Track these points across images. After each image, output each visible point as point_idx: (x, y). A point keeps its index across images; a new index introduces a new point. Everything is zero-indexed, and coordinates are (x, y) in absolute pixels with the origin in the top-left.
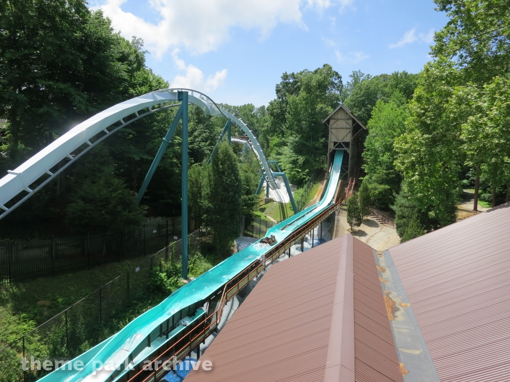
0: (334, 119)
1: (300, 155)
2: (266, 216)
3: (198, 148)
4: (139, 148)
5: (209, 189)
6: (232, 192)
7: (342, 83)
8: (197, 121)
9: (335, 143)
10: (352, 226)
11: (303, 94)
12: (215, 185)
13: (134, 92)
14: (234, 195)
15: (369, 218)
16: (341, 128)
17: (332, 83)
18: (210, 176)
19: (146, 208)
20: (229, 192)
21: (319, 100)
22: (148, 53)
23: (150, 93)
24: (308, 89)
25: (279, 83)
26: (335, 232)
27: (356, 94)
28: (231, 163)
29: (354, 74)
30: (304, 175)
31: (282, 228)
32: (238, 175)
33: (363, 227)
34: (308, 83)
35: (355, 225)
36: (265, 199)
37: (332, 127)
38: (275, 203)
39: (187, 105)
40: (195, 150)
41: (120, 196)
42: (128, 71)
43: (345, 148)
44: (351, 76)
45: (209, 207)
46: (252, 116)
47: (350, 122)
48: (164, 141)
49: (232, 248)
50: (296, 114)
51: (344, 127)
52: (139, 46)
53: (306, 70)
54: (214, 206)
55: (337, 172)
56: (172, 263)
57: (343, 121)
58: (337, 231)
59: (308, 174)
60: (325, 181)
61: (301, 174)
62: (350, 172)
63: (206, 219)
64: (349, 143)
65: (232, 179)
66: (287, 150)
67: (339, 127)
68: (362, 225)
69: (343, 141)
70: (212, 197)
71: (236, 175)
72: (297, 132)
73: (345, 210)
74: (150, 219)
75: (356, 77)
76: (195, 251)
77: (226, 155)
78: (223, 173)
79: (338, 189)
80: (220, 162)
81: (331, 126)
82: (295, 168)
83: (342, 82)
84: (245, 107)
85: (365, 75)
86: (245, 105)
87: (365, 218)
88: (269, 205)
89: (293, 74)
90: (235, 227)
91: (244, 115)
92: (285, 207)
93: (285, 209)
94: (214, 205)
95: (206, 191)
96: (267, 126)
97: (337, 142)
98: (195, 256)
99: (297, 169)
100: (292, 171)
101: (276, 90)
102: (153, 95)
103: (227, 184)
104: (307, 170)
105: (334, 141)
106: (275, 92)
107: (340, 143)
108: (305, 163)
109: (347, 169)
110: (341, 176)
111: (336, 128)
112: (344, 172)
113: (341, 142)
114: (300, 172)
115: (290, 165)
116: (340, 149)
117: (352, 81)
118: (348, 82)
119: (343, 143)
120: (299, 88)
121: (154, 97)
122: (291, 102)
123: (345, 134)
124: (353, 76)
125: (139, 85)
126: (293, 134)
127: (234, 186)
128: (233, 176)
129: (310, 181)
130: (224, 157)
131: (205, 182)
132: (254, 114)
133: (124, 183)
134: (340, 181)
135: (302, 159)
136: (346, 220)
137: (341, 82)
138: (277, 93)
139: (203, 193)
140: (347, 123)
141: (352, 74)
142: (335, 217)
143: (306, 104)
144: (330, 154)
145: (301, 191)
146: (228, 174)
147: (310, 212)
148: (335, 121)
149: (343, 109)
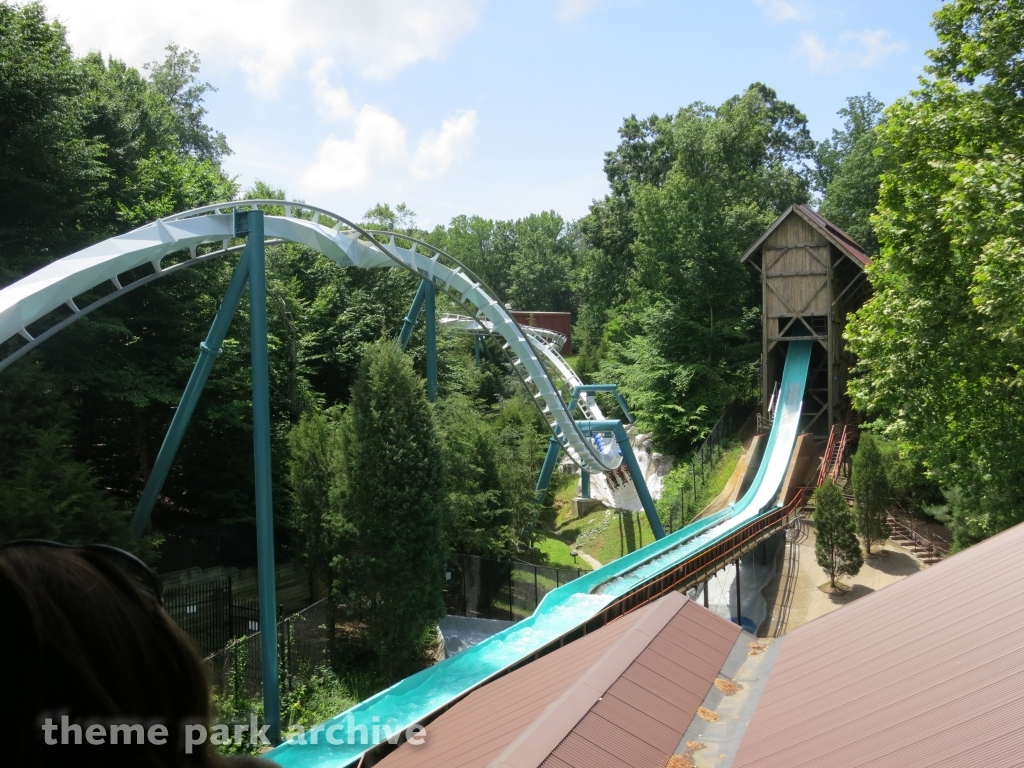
0: (776, 249)
1: (680, 362)
2: (575, 555)
3: (349, 361)
4: (151, 373)
5: (347, 482)
6: (411, 486)
7: (808, 137)
8: (347, 279)
9: (783, 321)
10: (833, 576)
11: (676, 177)
12: (362, 467)
13: (132, 214)
14: (419, 494)
15: (890, 546)
16: (797, 275)
17: (780, 140)
18: (348, 441)
19: (157, 542)
20: (401, 488)
21: (729, 193)
22: (212, 89)
23: (154, 224)
24: (694, 161)
25: (614, 149)
26: (780, 594)
27: (859, 167)
28: (408, 404)
29: (852, 106)
30: (692, 422)
31: (593, 587)
32: (428, 436)
33: (867, 576)
34: (692, 145)
35: (843, 570)
36: (579, 502)
37: (772, 272)
38: (608, 512)
39: (262, 246)
40: (342, 364)
41: (77, 509)
42: (109, 160)
43: (815, 335)
44: (844, 112)
45: (347, 532)
46: (559, 249)
47: (824, 254)
48: (204, 350)
49: (430, 652)
50: (662, 239)
51: (807, 270)
52: (188, 71)
53: (696, 103)
54: (361, 529)
55: (791, 411)
56: (236, 697)
57: (801, 252)
58: (788, 591)
59: (705, 420)
60: (756, 440)
61: (684, 421)
62: (835, 408)
63: (343, 568)
64: (826, 317)
65: (410, 449)
66: (642, 348)
67: (792, 271)
68: (865, 569)
69: (807, 314)
70: (356, 504)
71: (424, 436)
72: (671, 293)
73: (809, 523)
74: (189, 575)
75: (858, 114)
76: (314, 663)
77: (392, 380)
78: (384, 431)
79: (794, 462)
80: (373, 403)
81: (767, 270)
82: (665, 403)
83: (808, 132)
84: (532, 221)
85: (887, 107)
86: (533, 217)
87: (876, 548)
88: (590, 519)
89: (654, 120)
90: (428, 588)
91: (530, 246)
92: (636, 525)
93: (636, 530)
94: (363, 527)
95: (339, 486)
96: (586, 279)
97: (790, 319)
98: (314, 677)
99: (670, 406)
100: (657, 411)
101: (606, 170)
102: (161, 227)
103: (395, 463)
104: (702, 408)
105: (779, 315)
106: (606, 175)
107: (798, 320)
108: (693, 387)
109: (824, 397)
110: (804, 421)
111: (781, 276)
112: (817, 407)
113: (800, 316)
114: (681, 414)
115: (651, 395)
116: (800, 338)
117: (848, 128)
118: (835, 131)
119: (806, 318)
120: (666, 164)
121: (163, 233)
122: (643, 203)
123: (812, 292)
124: (850, 113)
125: (144, 195)
126: (657, 299)
127: (417, 469)
128: (414, 440)
129: (712, 441)
130: (386, 386)
131: (336, 459)
132: (561, 241)
133: (93, 474)
134: (801, 438)
135: (685, 373)
136: (815, 557)
137: (805, 133)
138: (611, 178)
139: (333, 493)
140: (815, 258)
141: (846, 106)
142: (784, 548)
143: (692, 207)
144: (770, 354)
145: (683, 472)
146: (398, 436)
147: (699, 535)
148: (779, 253)
149: (801, 219)
